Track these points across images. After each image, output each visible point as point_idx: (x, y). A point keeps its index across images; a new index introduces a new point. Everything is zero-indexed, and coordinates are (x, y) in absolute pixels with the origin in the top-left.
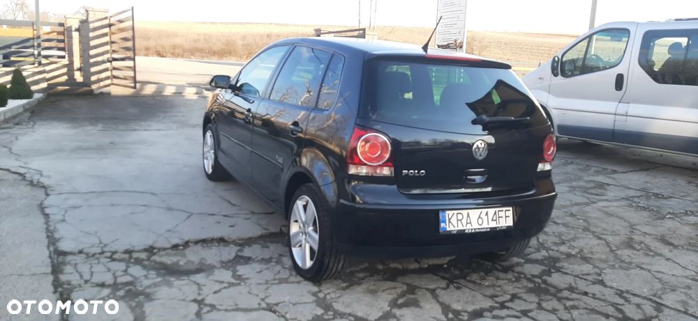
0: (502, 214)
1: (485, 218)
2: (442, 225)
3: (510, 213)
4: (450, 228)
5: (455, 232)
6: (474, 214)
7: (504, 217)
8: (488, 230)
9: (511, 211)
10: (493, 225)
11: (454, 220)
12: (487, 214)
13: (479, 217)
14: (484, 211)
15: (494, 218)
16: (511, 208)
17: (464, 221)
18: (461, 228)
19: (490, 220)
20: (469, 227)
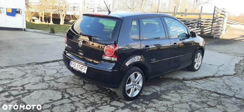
0: (84, 68)
1: (79, 66)
2: (70, 64)
3: (86, 69)
4: (71, 66)
5: (71, 67)
6: (77, 64)
7: (84, 69)
8: (78, 71)
9: (87, 68)
10: (80, 70)
11: (72, 64)
12: (80, 66)
13: (78, 66)
14: (79, 64)
15: (81, 68)
16: (87, 67)
17: (74, 65)
18: (73, 67)
19: (80, 68)
20: (74, 67)
